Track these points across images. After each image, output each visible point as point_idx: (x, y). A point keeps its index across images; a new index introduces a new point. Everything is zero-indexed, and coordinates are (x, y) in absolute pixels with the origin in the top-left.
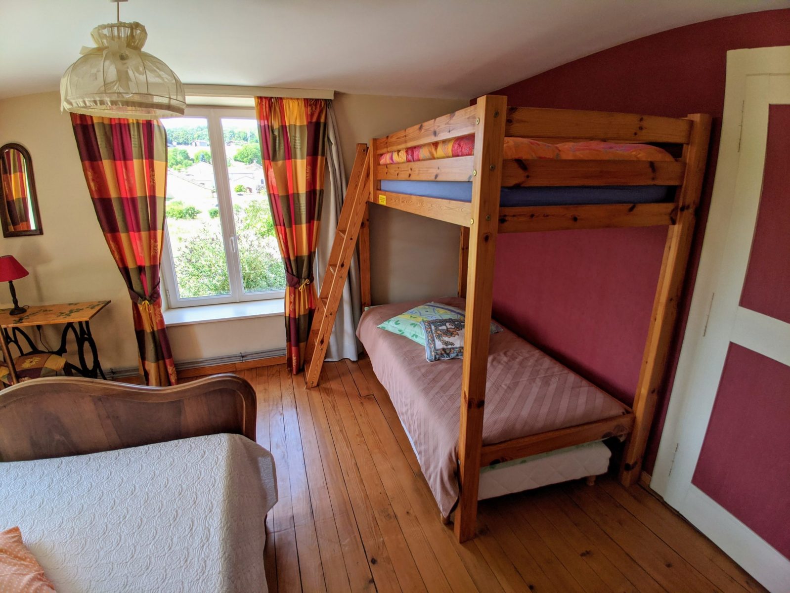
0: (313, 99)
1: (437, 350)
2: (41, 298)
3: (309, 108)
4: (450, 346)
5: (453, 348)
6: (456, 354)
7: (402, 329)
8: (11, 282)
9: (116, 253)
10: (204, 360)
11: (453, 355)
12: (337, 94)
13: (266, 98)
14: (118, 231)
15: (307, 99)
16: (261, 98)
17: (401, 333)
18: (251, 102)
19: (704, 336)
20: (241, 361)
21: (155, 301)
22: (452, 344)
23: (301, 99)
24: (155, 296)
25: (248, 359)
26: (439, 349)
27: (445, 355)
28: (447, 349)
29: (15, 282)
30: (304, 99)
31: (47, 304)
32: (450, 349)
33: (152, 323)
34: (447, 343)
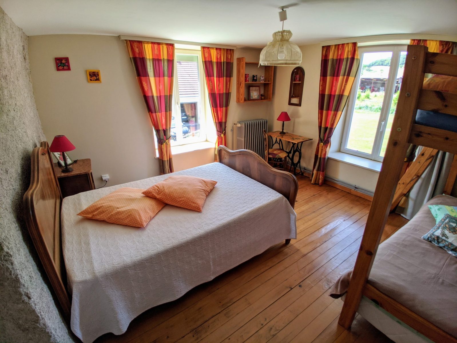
0: (445, 41)
1: (433, 235)
2: (293, 131)
3: (442, 47)
4: (444, 238)
5: (445, 241)
6: (443, 245)
7: (438, 214)
8: (283, 122)
9: (320, 119)
10: (337, 180)
11: (441, 245)
14: (323, 109)
17: (436, 216)
20: (354, 190)
21: (326, 144)
22: (447, 238)
24: (327, 142)
25: (358, 191)
26: (435, 235)
27: (436, 241)
28: (441, 238)
29: (285, 122)
31: (294, 134)
32: (443, 240)
33: (322, 153)
34: (444, 235)
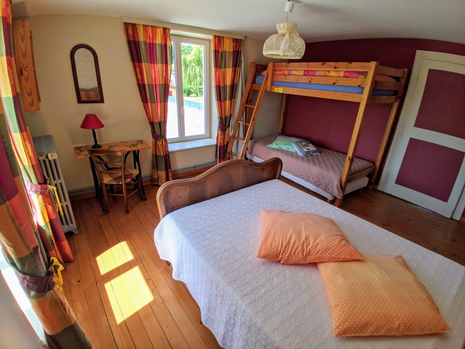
0: (236, 39)
3: (235, 44)
7: (280, 147)
8: (93, 130)
9: (148, 114)
10: (179, 170)
12: (245, 37)
13: (218, 36)
15: (234, 39)
16: (215, 36)
18: (211, 37)
19: (401, 137)
20: (194, 170)
23: (231, 38)
26: (306, 152)
28: (309, 151)
30: (233, 38)
34: (308, 149)
